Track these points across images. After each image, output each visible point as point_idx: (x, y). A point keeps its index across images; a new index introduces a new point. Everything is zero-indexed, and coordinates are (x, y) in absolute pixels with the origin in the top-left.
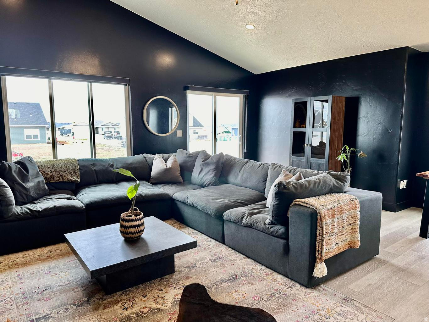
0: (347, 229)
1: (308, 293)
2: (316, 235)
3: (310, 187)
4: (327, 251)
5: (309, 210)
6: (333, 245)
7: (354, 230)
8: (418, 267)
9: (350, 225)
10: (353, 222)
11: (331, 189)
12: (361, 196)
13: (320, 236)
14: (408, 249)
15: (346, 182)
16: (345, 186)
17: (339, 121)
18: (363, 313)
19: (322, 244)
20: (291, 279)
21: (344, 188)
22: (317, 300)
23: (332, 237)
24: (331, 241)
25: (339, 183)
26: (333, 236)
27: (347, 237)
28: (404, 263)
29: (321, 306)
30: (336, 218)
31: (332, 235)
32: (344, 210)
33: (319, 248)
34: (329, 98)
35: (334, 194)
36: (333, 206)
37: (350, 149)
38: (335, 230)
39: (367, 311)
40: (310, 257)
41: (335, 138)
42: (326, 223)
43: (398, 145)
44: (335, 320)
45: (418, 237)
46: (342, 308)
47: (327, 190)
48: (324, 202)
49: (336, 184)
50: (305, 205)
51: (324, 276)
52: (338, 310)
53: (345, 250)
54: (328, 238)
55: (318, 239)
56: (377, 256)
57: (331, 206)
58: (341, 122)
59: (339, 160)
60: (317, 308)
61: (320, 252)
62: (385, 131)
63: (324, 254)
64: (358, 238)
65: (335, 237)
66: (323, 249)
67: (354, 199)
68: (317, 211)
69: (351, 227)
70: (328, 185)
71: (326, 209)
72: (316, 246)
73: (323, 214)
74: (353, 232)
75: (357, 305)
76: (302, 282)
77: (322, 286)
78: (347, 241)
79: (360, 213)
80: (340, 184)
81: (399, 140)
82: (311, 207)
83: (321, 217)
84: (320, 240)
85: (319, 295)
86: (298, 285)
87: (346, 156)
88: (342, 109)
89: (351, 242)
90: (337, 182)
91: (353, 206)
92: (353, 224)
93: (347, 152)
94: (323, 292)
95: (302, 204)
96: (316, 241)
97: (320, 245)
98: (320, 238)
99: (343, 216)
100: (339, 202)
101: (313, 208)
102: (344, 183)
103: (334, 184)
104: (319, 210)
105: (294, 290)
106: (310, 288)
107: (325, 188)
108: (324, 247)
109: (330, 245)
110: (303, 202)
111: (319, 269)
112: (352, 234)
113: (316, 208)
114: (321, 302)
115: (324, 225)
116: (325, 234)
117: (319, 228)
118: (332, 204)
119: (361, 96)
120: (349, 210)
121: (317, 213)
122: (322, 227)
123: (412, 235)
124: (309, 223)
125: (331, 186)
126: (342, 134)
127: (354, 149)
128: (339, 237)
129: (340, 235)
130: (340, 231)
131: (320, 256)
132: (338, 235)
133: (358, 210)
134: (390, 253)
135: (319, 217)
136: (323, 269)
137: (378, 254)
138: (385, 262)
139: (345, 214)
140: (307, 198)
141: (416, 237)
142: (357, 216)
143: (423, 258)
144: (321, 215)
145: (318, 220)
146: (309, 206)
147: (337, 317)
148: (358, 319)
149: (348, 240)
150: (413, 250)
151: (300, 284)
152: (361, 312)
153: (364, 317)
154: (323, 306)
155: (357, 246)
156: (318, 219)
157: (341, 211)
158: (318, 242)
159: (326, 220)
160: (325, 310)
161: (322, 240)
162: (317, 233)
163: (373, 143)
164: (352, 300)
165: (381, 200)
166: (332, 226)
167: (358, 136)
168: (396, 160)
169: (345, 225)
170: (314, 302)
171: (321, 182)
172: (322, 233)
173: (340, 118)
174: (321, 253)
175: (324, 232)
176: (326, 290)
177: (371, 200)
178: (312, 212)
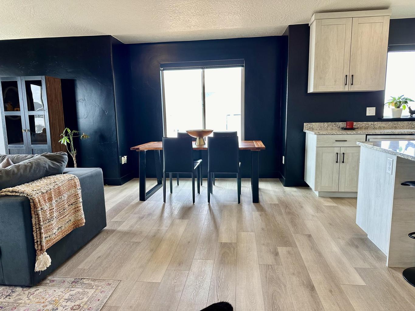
0: (69, 210)
1: (32, 293)
2: (32, 225)
3: (20, 173)
4: (47, 239)
5: (19, 198)
6: (55, 231)
7: (77, 209)
8: (138, 227)
9: (72, 204)
10: (74, 201)
11: (47, 171)
12: (81, 174)
13: (37, 225)
14: (131, 214)
15: (64, 162)
16: (63, 166)
17: (57, 103)
18: (92, 288)
19: (41, 233)
20: (10, 285)
21: (62, 168)
22: (43, 296)
23: (52, 222)
24: (51, 226)
25: (55, 164)
26: (54, 221)
27: (70, 218)
28: (128, 227)
29: (47, 300)
30: (54, 201)
31: (52, 219)
32: (63, 190)
33: (37, 238)
34: (42, 78)
35: (51, 177)
36: (48, 189)
37: (71, 131)
38: (54, 214)
39: (96, 284)
40: (28, 252)
41: (55, 122)
42: (42, 209)
43: (115, 125)
44: (64, 308)
45: (138, 202)
46: (71, 293)
47: (41, 173)
48: (38, 186)
49: (52, 166)
50: (14, 194)
51: (48, 266)
52: (67, 296)
53: (70, 232)
54: (47, 225)
55: (34, 229)
56: (105, 228)
57: (47, 189)
58: (60, 105)
59: (62, 143)
60: (43, 304)
61: (39, 243)
62: (103, 113)
63: (44, 244)
64: (82, 216)
65: (57, 221)
66: (42, 238)
67: (73, 178)
68: (29, 198)
69: (73, 207)
70: (42, 168)
71: (40, 193)
72: (33, 237)
73: (37, 200)
74: (75, 211)
75: (87, 282)
76: (23, 284)
77: (49, 278)
78: (71, 222)
79: (81, 190)
80: (57, 165)
81: (115, 121)
82: (21, 195)
83: (35, 203)
84: (37, 230)
85: (45, 290)
86: (19, 289)
87: (69, 139)
88: (58, 91)
89: (75, 222)
90: (53, 164)
91: (73, 184)
92: (75, 203)
93: (69, 135)
94: (51, 284)
95: (9, 194)
96: (33, 231)
97: (39, 235)
98: (37, 227)
99: (63, 197)
100: (56, 183)
101: (23, 195)
102: (62, 163)
103: (49, 166)
104: (31, 196)
105: (13, 297)
106: (34, 286)
107: (39, 171)
108: (44, 236)
109: (51, 232)
110: (11, 191)
111: (40, 261)
112: (75, 213)
113: (27, 195)
114: (48, 296)
115: (40, 211)
116: (42, 221)
117: (33, 216)
118: (48, 187)
119: (76, 79)
120: (69, 190)
121: (29, 200)
122: (38, 214)
123: (134, 201)
124: (21, 213)
125: (47, 168)
126: (62, 118)
127: (76, 132)
128: (62, 220)
129: (61, 217)
130: (61, 214)
131: (40, 247)
132: (60, 218)
133: (78, 188)
134: (117, 221)
135: (32, 204)
136: (45, 260)
137: (106, 226)
138: (113, 231)
139: (64, 195)
140: (18, 186)
141: (137, 202)
142: (78, 194)
143: (142, 218)
144: (34, 201)
145: (32, 208)
146: (18, 194)
147: (66, 304)
148: (88, 296)
149: (72, 220)
150: (135, 214)
151: (22, 286)
152: (91, 287)
153: (93, 291)
154: (49, 299)
155: (82, 224)
156: (32, 206)
157: (59, 192)
158: (35, 232)
159: (41, 206)
160: (52, 302)
161: (40, 229)
162: (32, 223)
163: (93, 124)
164: (82, 279)
165: (101, 174)
166: (50, 210)
167: (79, 118)
168: (115, 139)
169: (66, 206)
170: (39, 299)
171: (34, 165)
172: (39, 221)
173: (58, 101)
174: (41, 244)
175: (41, 219)
176: (53, 281)
177: (91, 177)
178: (23, 200)
